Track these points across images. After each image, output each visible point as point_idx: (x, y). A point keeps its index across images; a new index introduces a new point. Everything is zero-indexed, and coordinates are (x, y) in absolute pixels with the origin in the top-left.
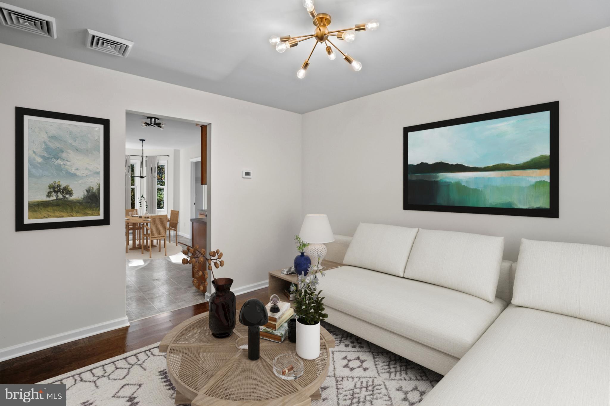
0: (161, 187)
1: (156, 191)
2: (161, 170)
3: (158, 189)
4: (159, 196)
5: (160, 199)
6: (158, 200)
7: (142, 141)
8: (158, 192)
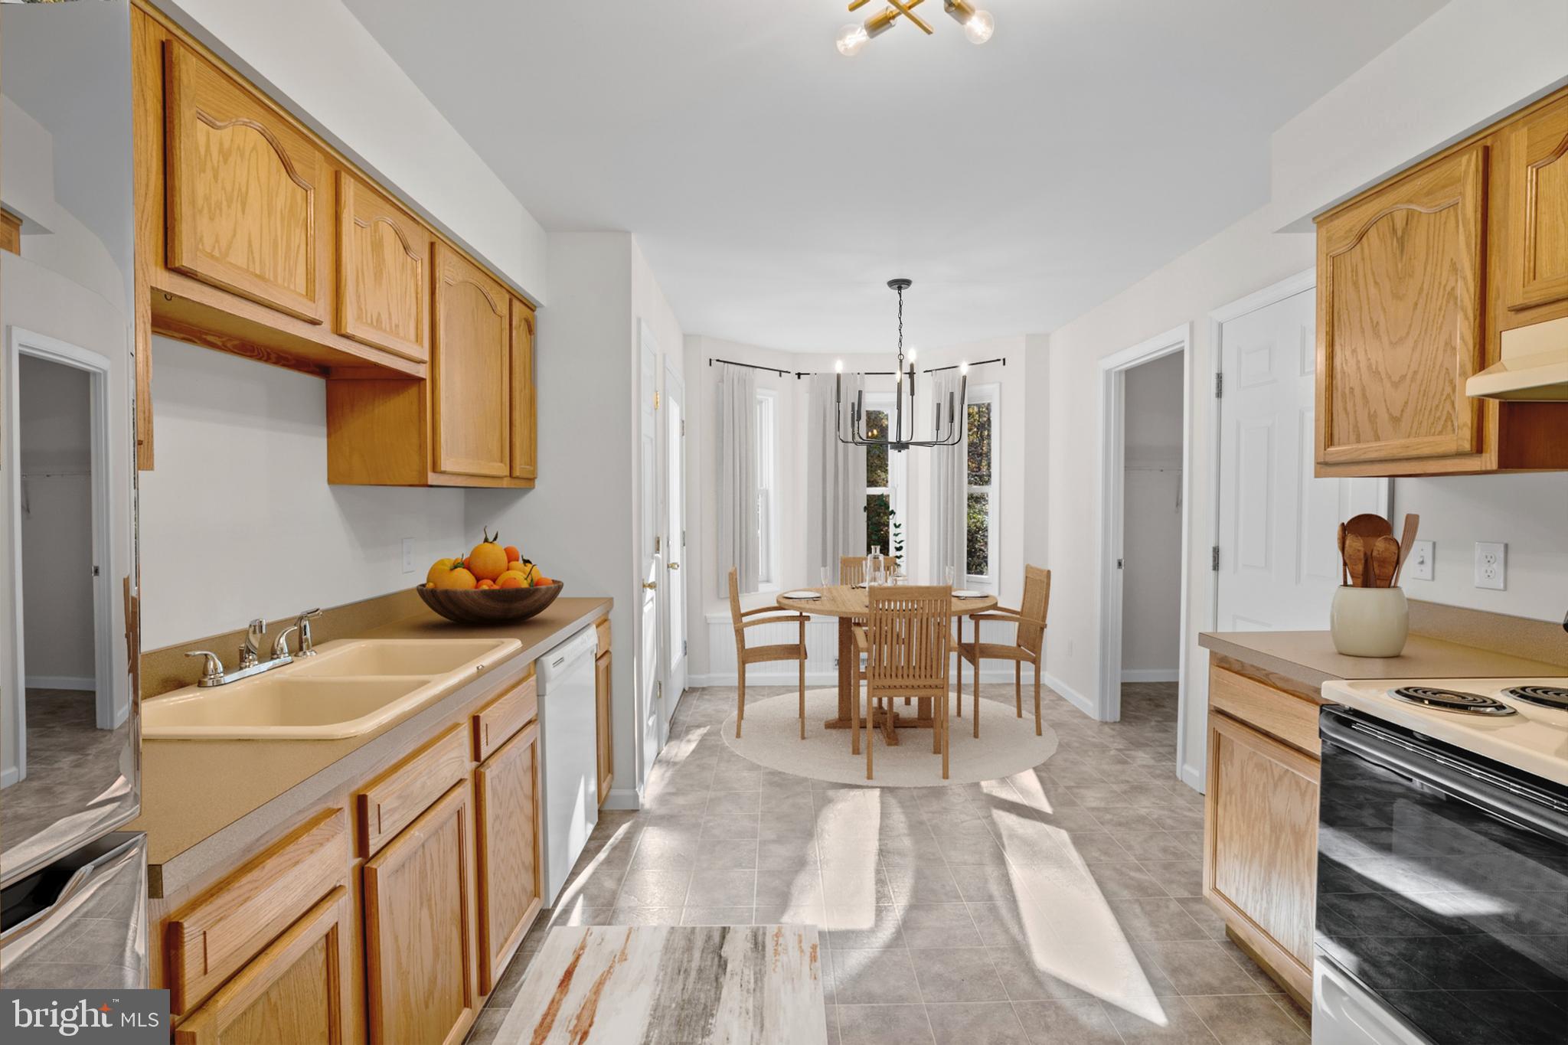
0: (977, 489)
1: (966, 502)
2: (981, 425)
3: (969, 499)
4: (974, 518)
5: (975, 526)
6: (969, 526)
7: (900, 288)
8: (969, 506)
